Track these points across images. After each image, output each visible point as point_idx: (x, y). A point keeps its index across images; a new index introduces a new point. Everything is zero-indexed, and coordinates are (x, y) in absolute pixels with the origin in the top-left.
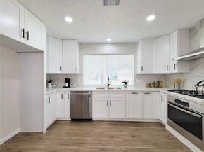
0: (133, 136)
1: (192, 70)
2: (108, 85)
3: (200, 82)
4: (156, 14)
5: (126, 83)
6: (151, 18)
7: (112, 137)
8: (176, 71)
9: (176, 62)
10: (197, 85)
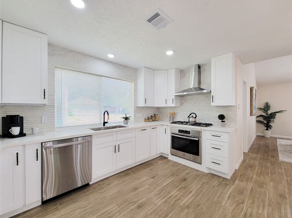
0: (153, 178)
1: (182, 104)
2: (105, 123)
3: (191, 114)
4: (174, 51)
5: (126, 119)
6: (170, 53)
7: (136, 189)
8: (173, 105)
9: (174, 97)
10: (189, 117)
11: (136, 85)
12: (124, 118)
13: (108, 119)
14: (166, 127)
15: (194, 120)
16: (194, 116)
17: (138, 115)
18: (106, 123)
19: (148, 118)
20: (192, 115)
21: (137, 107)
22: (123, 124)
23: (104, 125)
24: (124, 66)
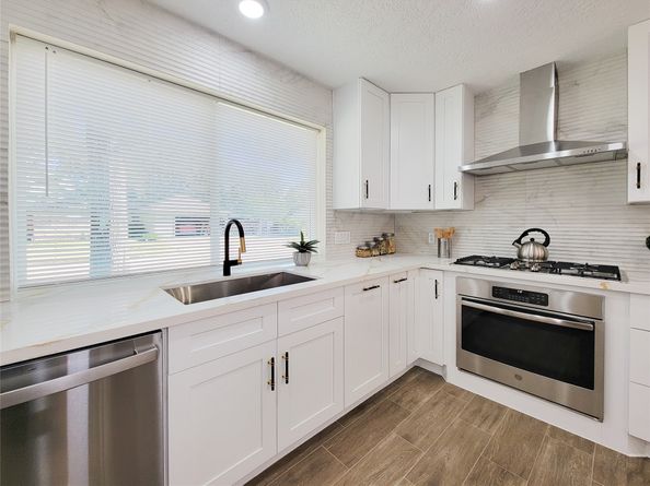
3: (525, 234)
5: (304, 248)
10: (518, 241)
11: (331, 140)
12: (294, 245)
13: (243, 249)
14: (438, 276)
15: (539, 252)
16: (541, 238)
17: (338, 237)
18: (235, 263)
19: (367, 244)
20: (531, 235)
21: (336, 211)
22: (290, 267)
23: (227, 272)
24: (298, 74)
